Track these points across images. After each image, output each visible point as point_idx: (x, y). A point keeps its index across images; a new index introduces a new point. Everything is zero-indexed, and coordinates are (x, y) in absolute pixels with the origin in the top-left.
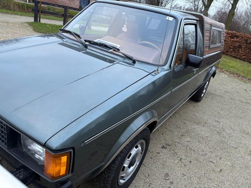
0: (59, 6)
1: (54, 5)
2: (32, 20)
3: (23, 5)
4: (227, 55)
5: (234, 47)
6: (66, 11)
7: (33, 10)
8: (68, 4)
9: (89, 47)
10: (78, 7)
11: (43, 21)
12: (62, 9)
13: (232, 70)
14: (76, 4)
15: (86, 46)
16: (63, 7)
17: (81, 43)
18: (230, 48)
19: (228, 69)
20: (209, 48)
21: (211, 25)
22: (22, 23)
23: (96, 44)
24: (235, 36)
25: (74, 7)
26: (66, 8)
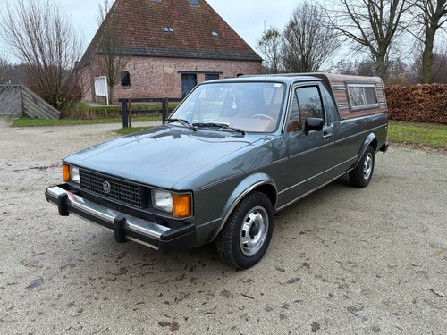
0: (155, 100)
1: (147, 100)
2: (120, 126)
3: (103, 109)
4: (432, 122)
5: (441, 107)
6: (164, 105)
7: (121, 113)
8: (165, 95)
9: (198, 130)
10: (181, 97)
11: (134, 125)
12: (159, 105)
13: (434, 142)
14: (178, 93)
15: (195, 130)
16: (160, 100)
17: (190, 128)
18: (434, 111)
19: (429, 142)
20: (350, 111)
21: (345, 83)
22: (108, 132)
23: (204, 125)
24: (438, 91)
25: (174, 97)
26: (164, 101)
